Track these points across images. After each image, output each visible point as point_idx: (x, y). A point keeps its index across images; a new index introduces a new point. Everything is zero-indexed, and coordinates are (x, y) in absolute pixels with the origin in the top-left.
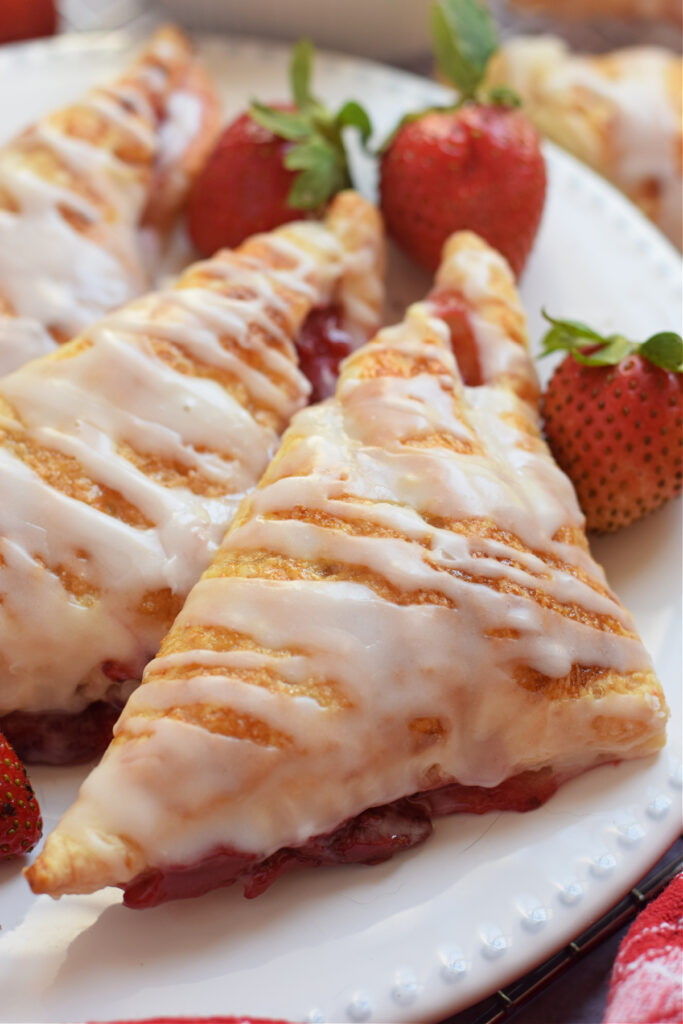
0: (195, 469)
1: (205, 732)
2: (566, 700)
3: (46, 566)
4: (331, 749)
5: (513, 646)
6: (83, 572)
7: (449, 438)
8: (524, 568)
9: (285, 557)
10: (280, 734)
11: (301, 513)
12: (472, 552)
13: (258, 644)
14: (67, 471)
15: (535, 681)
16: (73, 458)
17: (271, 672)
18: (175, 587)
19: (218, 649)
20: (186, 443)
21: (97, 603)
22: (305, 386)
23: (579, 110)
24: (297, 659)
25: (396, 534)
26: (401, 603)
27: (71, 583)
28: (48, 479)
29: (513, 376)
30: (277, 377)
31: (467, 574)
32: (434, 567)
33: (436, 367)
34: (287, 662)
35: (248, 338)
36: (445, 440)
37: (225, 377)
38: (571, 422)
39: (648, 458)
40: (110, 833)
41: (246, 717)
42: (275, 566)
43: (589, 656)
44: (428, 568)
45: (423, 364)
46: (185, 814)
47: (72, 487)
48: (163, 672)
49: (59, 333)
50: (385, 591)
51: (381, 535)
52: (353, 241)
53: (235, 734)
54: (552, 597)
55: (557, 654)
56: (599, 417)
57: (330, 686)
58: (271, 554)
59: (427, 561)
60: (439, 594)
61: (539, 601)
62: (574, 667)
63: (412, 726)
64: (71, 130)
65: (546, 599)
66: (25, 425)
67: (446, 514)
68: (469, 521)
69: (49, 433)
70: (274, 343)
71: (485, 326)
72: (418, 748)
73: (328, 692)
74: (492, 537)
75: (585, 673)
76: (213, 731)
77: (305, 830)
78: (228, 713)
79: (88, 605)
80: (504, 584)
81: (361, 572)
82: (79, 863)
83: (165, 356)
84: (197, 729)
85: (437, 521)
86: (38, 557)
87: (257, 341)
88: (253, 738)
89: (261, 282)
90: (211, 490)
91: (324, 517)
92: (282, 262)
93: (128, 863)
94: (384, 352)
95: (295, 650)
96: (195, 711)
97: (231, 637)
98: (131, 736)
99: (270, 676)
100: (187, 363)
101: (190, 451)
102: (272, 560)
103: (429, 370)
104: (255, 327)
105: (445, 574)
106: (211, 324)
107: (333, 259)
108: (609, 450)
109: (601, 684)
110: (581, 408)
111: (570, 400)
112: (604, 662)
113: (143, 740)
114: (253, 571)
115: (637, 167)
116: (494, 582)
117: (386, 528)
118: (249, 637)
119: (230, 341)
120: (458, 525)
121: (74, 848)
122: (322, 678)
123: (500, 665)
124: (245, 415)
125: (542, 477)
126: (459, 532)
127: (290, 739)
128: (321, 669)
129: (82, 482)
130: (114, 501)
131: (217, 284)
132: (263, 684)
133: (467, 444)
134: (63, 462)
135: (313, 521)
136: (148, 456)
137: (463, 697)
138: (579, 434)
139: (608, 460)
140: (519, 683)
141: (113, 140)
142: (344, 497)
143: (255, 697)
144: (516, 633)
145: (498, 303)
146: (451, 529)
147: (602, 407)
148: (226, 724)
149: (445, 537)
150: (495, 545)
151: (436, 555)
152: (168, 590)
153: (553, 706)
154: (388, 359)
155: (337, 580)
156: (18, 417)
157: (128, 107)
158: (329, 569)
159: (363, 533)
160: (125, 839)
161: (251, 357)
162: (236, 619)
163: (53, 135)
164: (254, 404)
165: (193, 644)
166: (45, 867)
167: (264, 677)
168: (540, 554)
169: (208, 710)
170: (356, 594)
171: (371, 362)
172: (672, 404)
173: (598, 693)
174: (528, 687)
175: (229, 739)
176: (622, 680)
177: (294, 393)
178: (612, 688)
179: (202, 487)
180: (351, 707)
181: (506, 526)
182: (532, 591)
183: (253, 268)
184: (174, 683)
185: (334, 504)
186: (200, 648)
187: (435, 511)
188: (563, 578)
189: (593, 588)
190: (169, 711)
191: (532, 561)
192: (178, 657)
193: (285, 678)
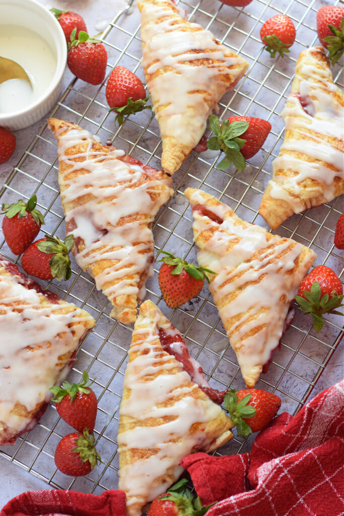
1: (252, 337)
2: (298, 269)
4: (273, 318)
5: (283, 271)
7: (232, 241)
8: (270, 254)
9: (231, 293)
10: (263, 325)
11: (226, 283)
12: (261, 261)
13: (244, 313)
15: (291, 272)
17: (251, 316)
19: (238, 320)
25: (245, 271)
26: (259, 282)
31: (263, 267)
32: (258, 271)
33: (215, 228)
34: (252, 311)
36: (232, 242)
40: (253, 367)
41: (255, 328)
42: (231, 297)
43: (294, 257)
44: (257, 272)
45: (212, 230)
50: (254, 283)
51: (243, 274)
53: (256, 333)
54: (280, 254)
55: (290, 264)
57: (264, 308)
58: (227, 296)
59: (256, 271)
60: (263, 274)
61: (279, 258)
62: (294, 262)
63: (280, 301)
65: (279, 256)
67: (249, 258)
68: (254, 255)
71: (211, 208)
73: (263, 310)
74: (260, 254)
75: (296, 261)
76: (253, 335)
77: (280, 334)
78: (252, 330)
80: (271, 261)
81: (247, 283)
84: (250, 337)
85: (248, 261)
88: (260, 330)
91: (230, 280)
93: (260, 368)
94: (202, 233)
95: (251, 308)
96: (246, 335)
97: (238, 316)
98: (239, 348)
102: (229, 296)
103: (215, 230)
105: (261, 270)
109: (300, 260)
112: (297, 256)
113: (243, 347)
116: (269, 263)
117: (243, 271)
118: (241, 313)
120: (253, 258)
122: (260, 309)
123: (284, 275)
125: (254, 231)
126: (254, 259)
127: (265, 324)
128: (258, 307)
132: (252, 320)
133: (236, 239)
135: (229, 282)
137: (284, 287)
140: (289, 275)
142: (229, 273)
143: (253, 324)
144: (281, 268)
146: (252, 260)
148: (253, 333)
149: (252, 263)
150: (263, 255)
151: (256, 267)
153: (297, 272)
154: (204, 234)
155: (244, 289)
158: (241, 288)
159: (240, 276)
160: (257, 365)
162: (235, 312)
165: (232, 323)
167: (252, 318)
168: (269, 247)
169: (248, 333)
170: (250, 289)
171: (201, 238)
173: (301, 262)
174: (291, 274)
175: (256, 334)
176: (302, 255)
178: (302, 258)
180: (268, 308)
181: (259, 249)
182: (276, 257)
184: (237, 333)
185: (230, 276)
186: (234, 323)
187: (246, 259)
188: (276, 248)
189: (282, 243)
190: (242, 339)
191: (270, 251)
192: (232, 328)
193: (254, 315)
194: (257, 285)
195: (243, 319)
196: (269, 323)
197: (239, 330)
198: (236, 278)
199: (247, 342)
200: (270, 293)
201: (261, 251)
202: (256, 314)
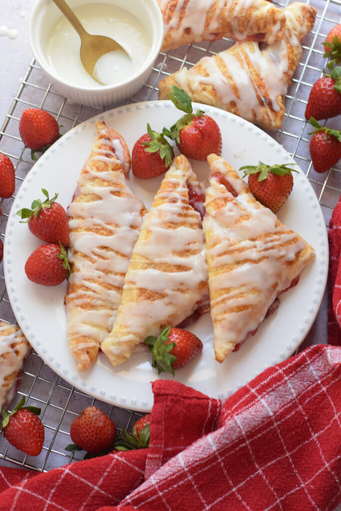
0: (191, 250)
2: (297, 263)
3: (176, 291)
4: (260, 302)
5: (284, 260)
6: (184, 288)
7: (243, 217)
8: (276, 240)
9: (228, 265)
10: (250, 305)
11: (225, 253)
12: (265, 243)
13: (234, 288)
14: (166, 267)
15: (290, 263)
16: (167, 263)
17: (241, 293)
18: (204, 280)
19: (227, 293)
20: (186, 245)
21: (190, 292)
22: (198, 214)
23: (204, 89)
24: (244, 288)
25: (248, 248)
26: (257, 263)
27: (182, 291)
28: (164, 271)
29: (243, 189)
30: (192, 216)
31: (266, 249)
32: (260, 252)
33: (229, 199)
34: (243, 289)
35: (183, 211)
37: (183, 224)
38: (262, 194)
39: (283, 195)
41: (242, 306)
42: (227, 268)
43: (296, 250)
44: (259, 253)
45: (226, 200)
46: (239, 332)
47: (171, 270)
48: (218, 303)
49: (133, 227)
50: (253, 262)
51: (246, 250)
52: (186, 169)
53: (241, 310)
54: (285, 243)
55: (292, 256)
56: (268, 191)
57: (254, 290)
58: (223, 266)
59: (258, 251)
60: (264, 257)
61: (283, 246)
62: (296, 255)
63: (272, 287)
64: (98, 169)
66: (150, 260)
67: (254, 237)
68: (260, 237)
69: (157, 260)
70: (187, 209)
71: (230, 179)
72: (274, 290)
73: (254, 291)
74: (266, 237)
75: (298, 254)
76: (237, 312)
78: (238, 307)
79: (188, 293)
80: (275, 247)
81: (246, 261)
82: (226, 353)
83: (170, 227)
84: (234, 314)
85: (253, 240)
86: (173, 290)
87: (185, 211)
88: (245, 309)
89: (175, 194)
90: (196, 252)
91: (230, 252)
92: (175, 185)
93: (233, 346)
94: (215, 200)
95: (243, 285)
96: (231, 310)
97: (228, 290)
98: (220, 321)
99: (241, 294)
100: (173, 226)
101: (187, 246)
102: (225, 267)
103: (228, 201)
104: (183, 208)
105: (263, 252)
106: (173, 213)
107: (184, 176)
108: (274, 197)
109: (301, 254)
110: (263, 190)
111: (259, 189)
112: (300, 249)
113: (224, 321)
114: (223, 271)
115: (227, 100)
116: (272, 248)
117: (245, 248)
118: (231, 287)
119: (180, 215)
120: (259, 239)
121: (223, 350)
122: (251, 289)
123: (282, 265)
124: (192, 230)
125: (265, 213)
126: (259, 240)
127: (252, 305)
128: (250, 287)
129: (172, 267)
130: (180, 268)
131: (166, 200)
132: (241, 297)
133: (247, 216)
134: (165, 265)
135: (229, 254)
136: (180, 252)
137: (279, 275)
138: (265, 196)
139: (274, 199)
141: (110, 167)
142: (232, 245)
143: (241, 301)
144: (283, 257)
145: (230, 171)
146: (257, 240)
147: (268, 189)
148: (239, 310)
149: (258, 243)
151: (259, 249)
152: (202, 281)
153: (295, 265)
154: (217, 201)
155: (242, 265)
156: (147, 259)
157: (107, 155)
158: (238, 263)
159: (241, 252)
160: (231, 342)
161: (186, 216)
162: (226, 284)
163: (95, 173)
164: (191, 225)
165: (220, 295)
166: (220, 357)
167: (240, 295)
168: (276, 233)
169: (234, 309)
170: (246, 267)
171: (213, 204)
172: (284, 181)
173: (302, 257)
174: (289, 265)
175: (241, 312)
176: (304, 251)
177: (197, 217)
178: (303, 254)
179: (194, 252)
180: (259, 291)
181: (267, 232)
182: (281, 245)
183: (172, 191)
184: (222, 305)
185: (231, 248)
186: (223, 295)
187: (252, 238)
188: (283, 236)
189: (289, 233)
190: (225, 312)
191: (276, 237)
192: (219, 299)
193: (244, 293)
194: (255, 265)
195: (232, 293)
196: (256, 306)
197: (225, 303)
198: (237, 252)
199: (229, 317)
200: (265, 278)
201: (268, 234)
202: (246, 293)
